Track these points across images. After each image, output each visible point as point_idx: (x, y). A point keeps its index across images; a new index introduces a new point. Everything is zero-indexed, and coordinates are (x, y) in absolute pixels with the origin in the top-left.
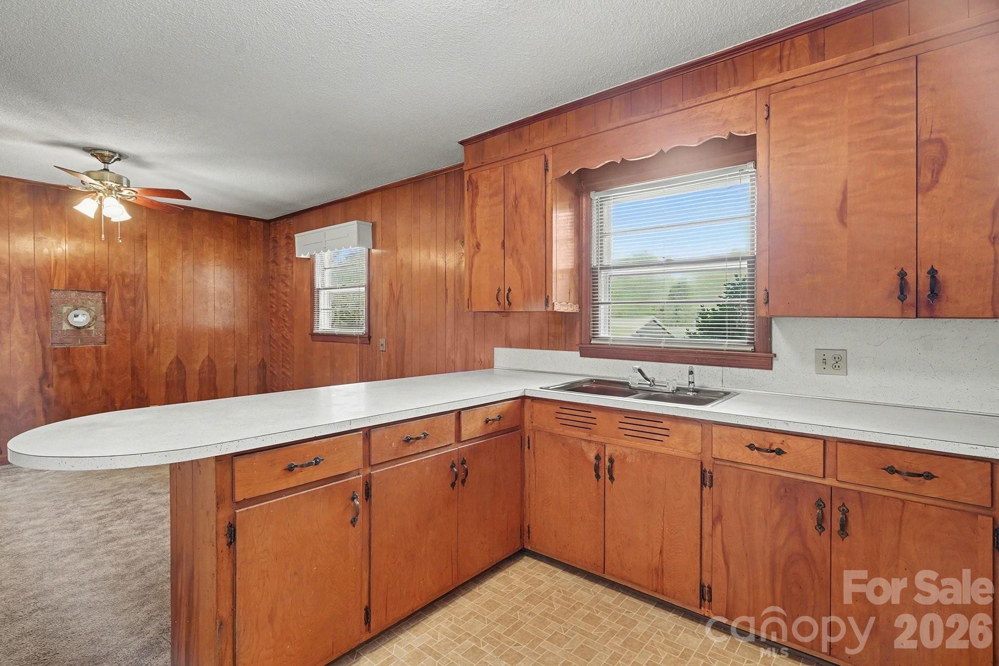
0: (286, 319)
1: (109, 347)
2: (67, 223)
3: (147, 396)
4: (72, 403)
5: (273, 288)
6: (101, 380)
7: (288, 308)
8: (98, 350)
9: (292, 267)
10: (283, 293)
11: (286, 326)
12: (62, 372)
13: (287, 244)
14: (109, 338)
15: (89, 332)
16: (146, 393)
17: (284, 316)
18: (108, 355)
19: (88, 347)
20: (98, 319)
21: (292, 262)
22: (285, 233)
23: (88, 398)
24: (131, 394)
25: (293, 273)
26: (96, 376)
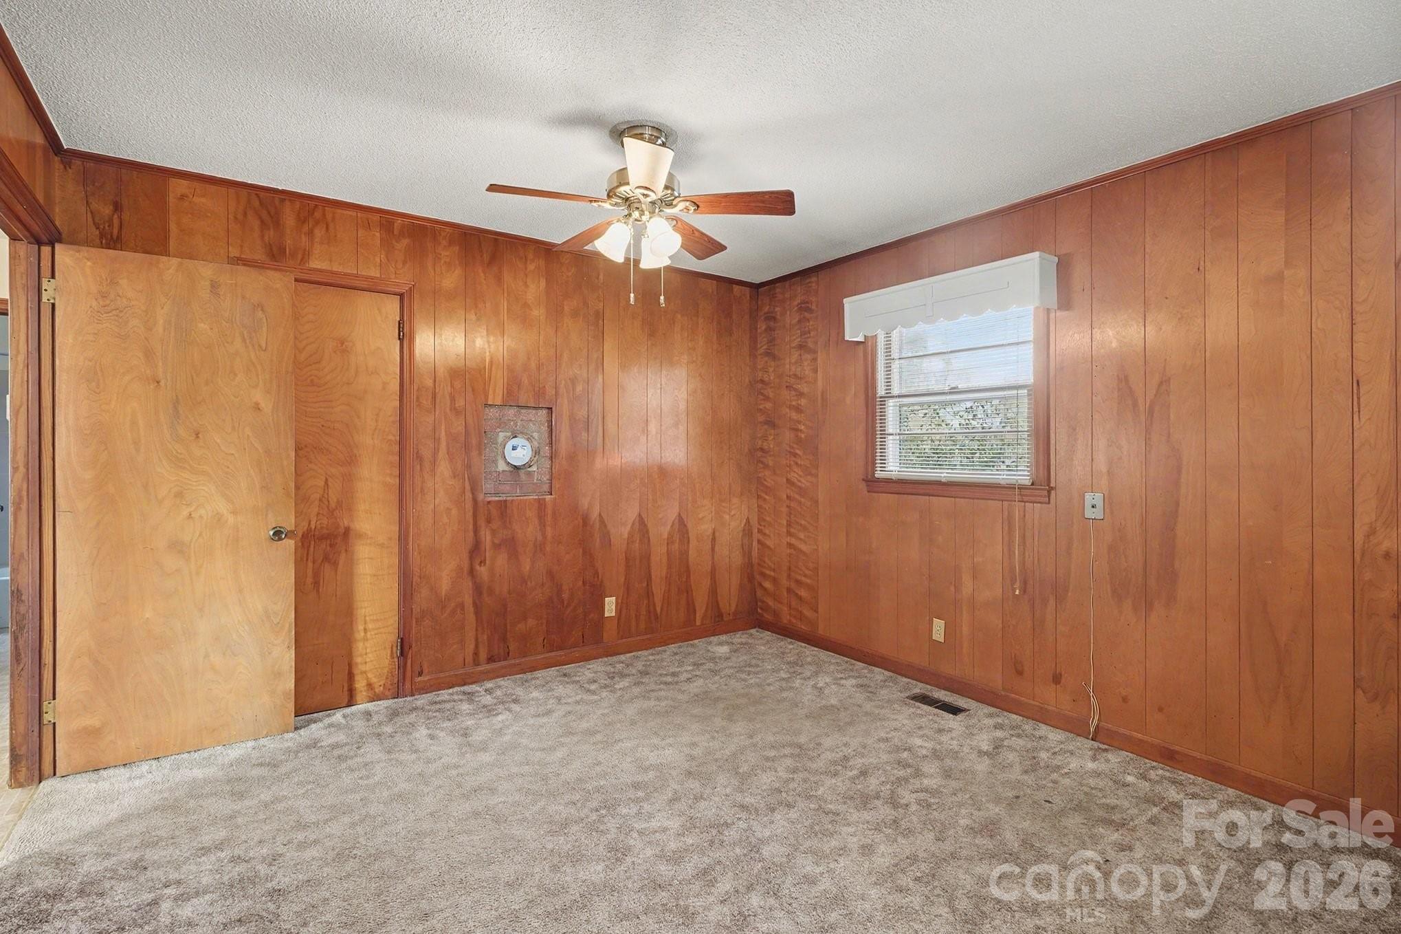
0: (798, 452)
1: (555, 499)
2: (506, 295)
3: (602, 581)
4: (509, 593)
5: (767, 398)
6: (544, 555)
7: (804, 433)
8: (541, 504)
9: (815, 360)
10: (790, 407)
11: (797, 464)
12: (497, 541)
13: (799, 321)
14: (556, 485)
15: (530, 474)
16: (600, 577)
17: (793, 448)
18: (554, 513)
19: (530, 499)
20: (542, 453)
21: (815, 352)
22: (796, 303)
23: (529, 583)
24: (582, 578)
25: (815, 371)
26: (539, 548)
